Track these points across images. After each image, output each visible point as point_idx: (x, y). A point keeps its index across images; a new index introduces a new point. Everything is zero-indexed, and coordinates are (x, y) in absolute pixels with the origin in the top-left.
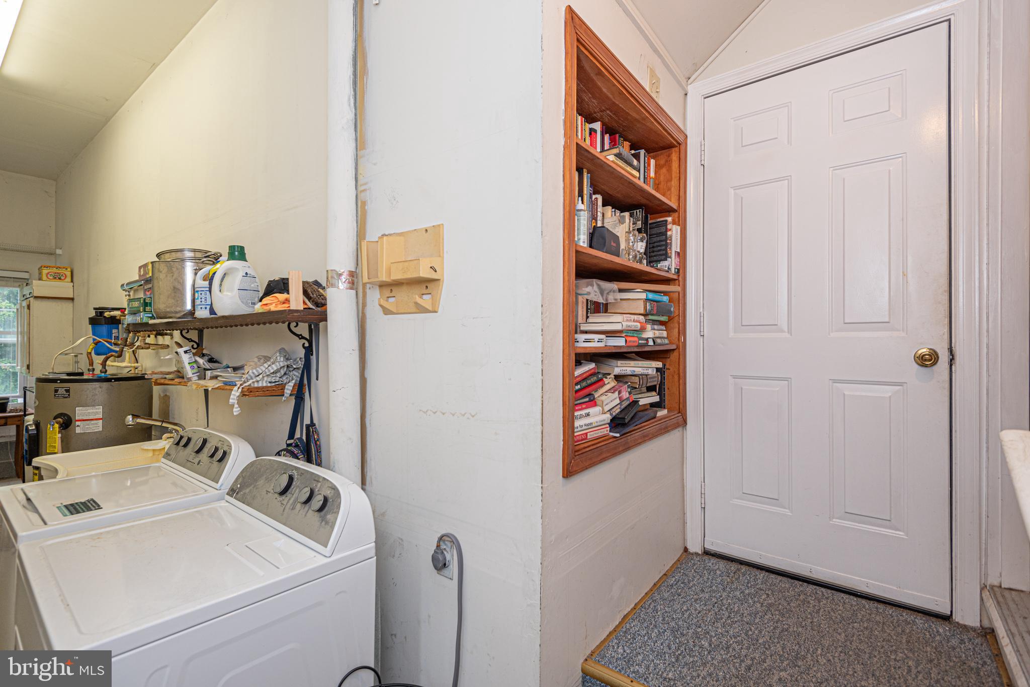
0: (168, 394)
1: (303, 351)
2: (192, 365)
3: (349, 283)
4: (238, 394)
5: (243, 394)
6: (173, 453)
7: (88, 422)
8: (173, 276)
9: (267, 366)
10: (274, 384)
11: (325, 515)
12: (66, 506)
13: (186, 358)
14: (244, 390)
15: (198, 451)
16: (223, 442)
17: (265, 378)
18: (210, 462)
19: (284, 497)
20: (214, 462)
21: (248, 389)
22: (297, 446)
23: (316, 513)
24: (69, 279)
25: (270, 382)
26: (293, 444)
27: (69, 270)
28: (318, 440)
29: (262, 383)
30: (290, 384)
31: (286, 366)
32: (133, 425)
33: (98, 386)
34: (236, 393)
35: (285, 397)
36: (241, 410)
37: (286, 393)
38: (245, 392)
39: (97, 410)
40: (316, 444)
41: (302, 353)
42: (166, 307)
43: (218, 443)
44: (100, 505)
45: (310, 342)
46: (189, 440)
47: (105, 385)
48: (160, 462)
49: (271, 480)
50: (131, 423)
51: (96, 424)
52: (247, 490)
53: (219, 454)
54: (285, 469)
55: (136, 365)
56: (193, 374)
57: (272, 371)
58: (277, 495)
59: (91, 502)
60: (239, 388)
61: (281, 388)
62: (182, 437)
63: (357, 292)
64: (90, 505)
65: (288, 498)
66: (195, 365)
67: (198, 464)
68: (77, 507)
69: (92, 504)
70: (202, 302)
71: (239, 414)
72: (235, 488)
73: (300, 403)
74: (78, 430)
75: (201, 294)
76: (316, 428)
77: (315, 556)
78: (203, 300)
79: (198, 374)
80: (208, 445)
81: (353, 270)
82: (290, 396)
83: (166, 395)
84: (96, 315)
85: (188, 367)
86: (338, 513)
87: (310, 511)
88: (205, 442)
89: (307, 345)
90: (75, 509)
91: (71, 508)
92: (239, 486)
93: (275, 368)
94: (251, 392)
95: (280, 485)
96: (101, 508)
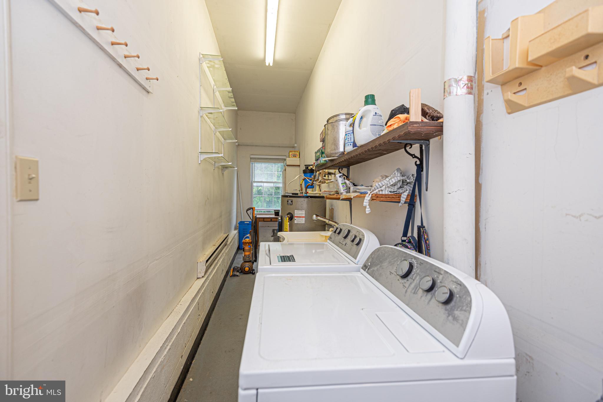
0: (333, 208)
1: (415, 168)
2: (343, 184)
3: (468, 88)
4: (369, 198)
5: (372, 199)
6: (333, 237)
7: (299, 218)
8: (334, 131)
9: (388, 180)
10: (393, 193)
11: (452, 310)
12: (281, 257)
13: (340, 180)
14: (373, 196)
15: (345, 237)
16: (359, 232)
17: (387, 189)
18: (352, 245)
19: (405, 280)
20: (354, 245)
21: (376, 195)
22: (409, 242)
23: (440, 305)
24: (298, 156)
25: (390, 192)
26: (406, 241)
27: (298, 152)
28: (427, 240)
29: (385, 192)
30: (405, 193)
31: (401, 181)
32: (316, 220)
33: (303, 200)
34: (368, 198)
35: (401, 203)
36: (371, 210)
37: (402, 200)
38: (374, 197)
39: (303, 212)
40: (426, 243)
41: (413, 170)
42: (331, 150)
43: (356, 233)
44: (295, 259)
45: (421, 160)
46: (341, 230)
47: (306, 199)
48: (327, 242)
49: (393, 264)
50: (315, 219)
51: (302, 219)
52: (375, 268)
53: (357, 240)
54: (405, 257)
55: (320, 192)
56: (343, 190)
57: (392, 183)
58: (399, 277)
59: (292, 257)
60: (369, 195)
61: (398, 196)
62: (337, 228)
63: (474, 96)
64: (291, 259)
65: (409, 283)
66: (345, 185)
67: (345, 245)
68: (285, 258)
69: (291, 258)
70: (349, 141)
71: (370, 213)
72: (367, 265)
73: (412, 209)
74: (296, 222)
75: (348, 136)
76: (425, 230)
77: (444, 351)
78: (349, 139)
79: (346, 191)
80: (351, 234)
81: (472, 75)
82: (405, 203)
83: (332, 208)
84: (306, 169)
85: (341, 186)
86: (470, 313)
87: (433, 300)
88: (349, 231)
89: (418, 163)
90: (284, 259)
91: (283, 258)
92: (369, 264)
93: (394, 182)
94: (377, 197)
95: (402, 269)
96: (295, 261)
